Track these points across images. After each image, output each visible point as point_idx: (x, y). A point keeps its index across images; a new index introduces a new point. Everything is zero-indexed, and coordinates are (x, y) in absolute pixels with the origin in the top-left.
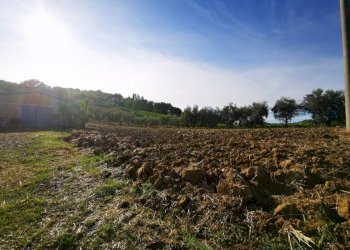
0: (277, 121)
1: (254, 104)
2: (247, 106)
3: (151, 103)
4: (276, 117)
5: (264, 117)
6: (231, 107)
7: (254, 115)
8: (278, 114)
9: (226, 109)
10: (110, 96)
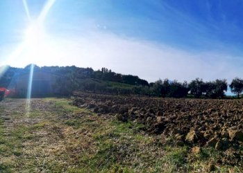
0: (233, 94)
1: (217, 81)
2: (212, 81)
3: (119, 75)
4: (232, 91)
5: (225, 91)
6: (198, 82)
7: (217, 89)
8: (233, 89)
9: (193, 83)
10: (83, 70)
